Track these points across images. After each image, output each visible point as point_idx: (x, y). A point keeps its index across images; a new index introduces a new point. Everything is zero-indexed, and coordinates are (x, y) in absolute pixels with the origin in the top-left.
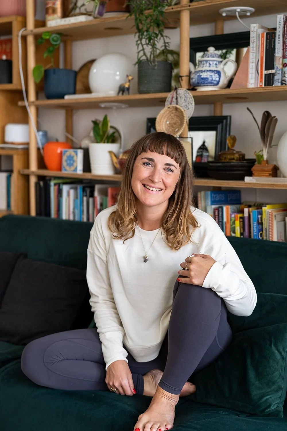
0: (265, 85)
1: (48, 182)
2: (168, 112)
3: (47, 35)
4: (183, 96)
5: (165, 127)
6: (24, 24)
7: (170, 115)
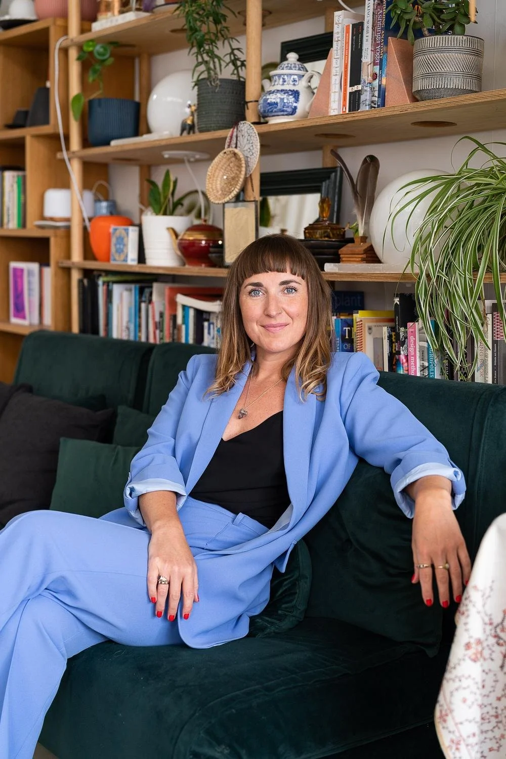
0: (349, 111)
1: (96, 280)
2: (224, 160)
3: (90, 46)
4: (246, 134)
5: (220, 184)
6: (65, 31)
7: (229, 165)
